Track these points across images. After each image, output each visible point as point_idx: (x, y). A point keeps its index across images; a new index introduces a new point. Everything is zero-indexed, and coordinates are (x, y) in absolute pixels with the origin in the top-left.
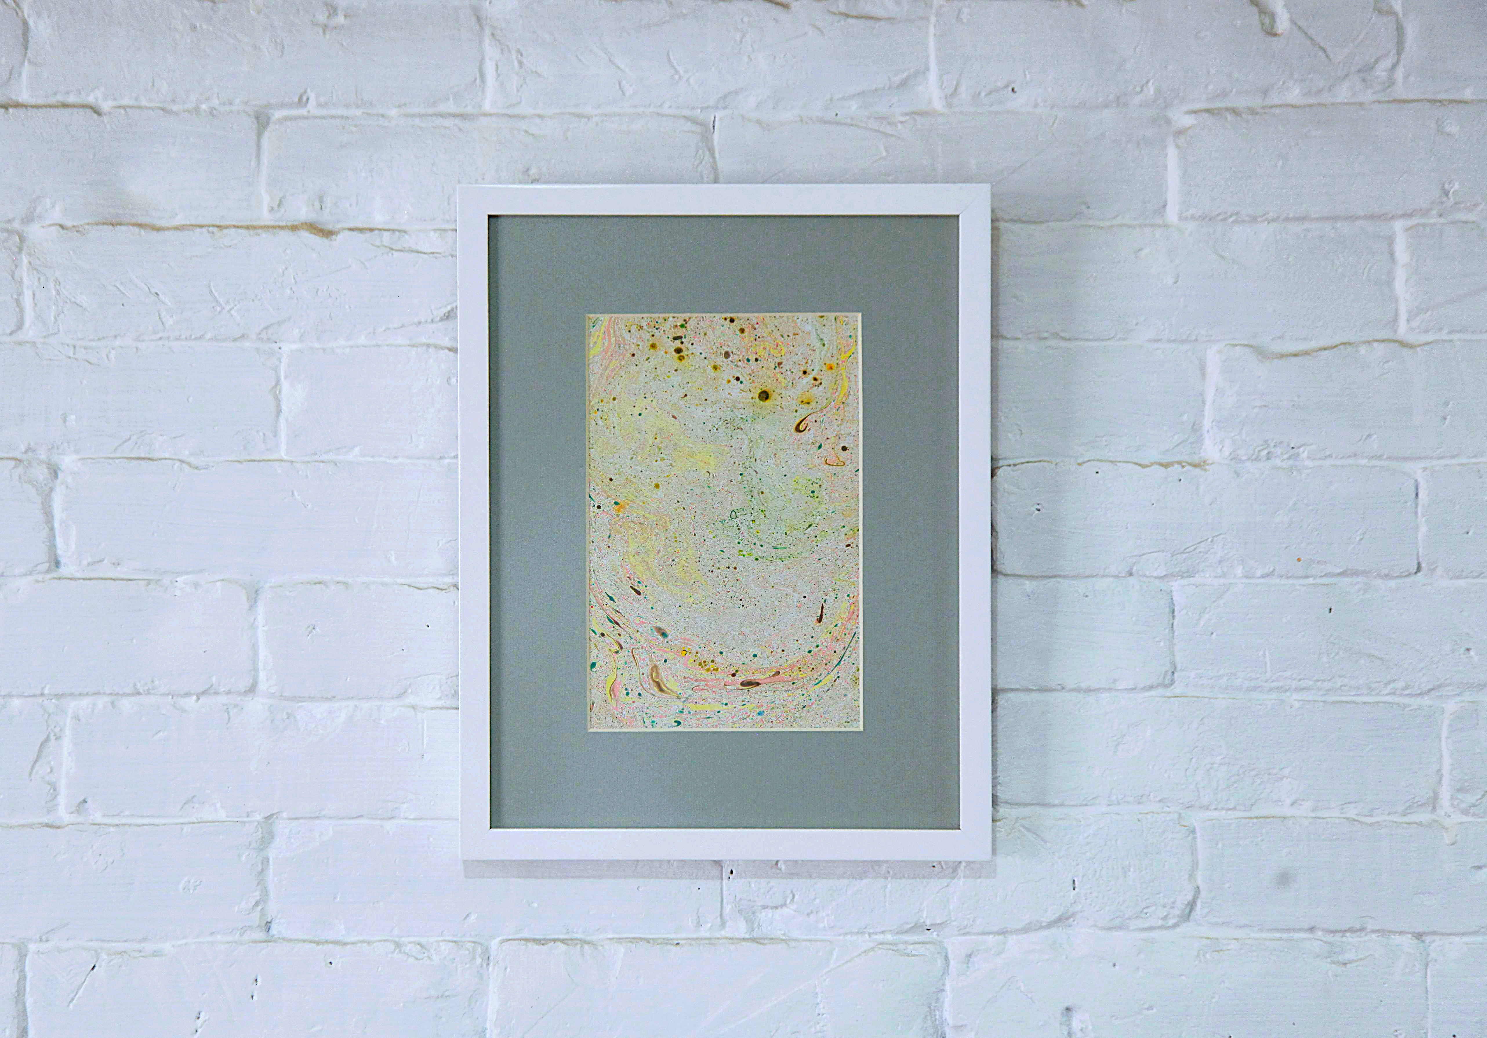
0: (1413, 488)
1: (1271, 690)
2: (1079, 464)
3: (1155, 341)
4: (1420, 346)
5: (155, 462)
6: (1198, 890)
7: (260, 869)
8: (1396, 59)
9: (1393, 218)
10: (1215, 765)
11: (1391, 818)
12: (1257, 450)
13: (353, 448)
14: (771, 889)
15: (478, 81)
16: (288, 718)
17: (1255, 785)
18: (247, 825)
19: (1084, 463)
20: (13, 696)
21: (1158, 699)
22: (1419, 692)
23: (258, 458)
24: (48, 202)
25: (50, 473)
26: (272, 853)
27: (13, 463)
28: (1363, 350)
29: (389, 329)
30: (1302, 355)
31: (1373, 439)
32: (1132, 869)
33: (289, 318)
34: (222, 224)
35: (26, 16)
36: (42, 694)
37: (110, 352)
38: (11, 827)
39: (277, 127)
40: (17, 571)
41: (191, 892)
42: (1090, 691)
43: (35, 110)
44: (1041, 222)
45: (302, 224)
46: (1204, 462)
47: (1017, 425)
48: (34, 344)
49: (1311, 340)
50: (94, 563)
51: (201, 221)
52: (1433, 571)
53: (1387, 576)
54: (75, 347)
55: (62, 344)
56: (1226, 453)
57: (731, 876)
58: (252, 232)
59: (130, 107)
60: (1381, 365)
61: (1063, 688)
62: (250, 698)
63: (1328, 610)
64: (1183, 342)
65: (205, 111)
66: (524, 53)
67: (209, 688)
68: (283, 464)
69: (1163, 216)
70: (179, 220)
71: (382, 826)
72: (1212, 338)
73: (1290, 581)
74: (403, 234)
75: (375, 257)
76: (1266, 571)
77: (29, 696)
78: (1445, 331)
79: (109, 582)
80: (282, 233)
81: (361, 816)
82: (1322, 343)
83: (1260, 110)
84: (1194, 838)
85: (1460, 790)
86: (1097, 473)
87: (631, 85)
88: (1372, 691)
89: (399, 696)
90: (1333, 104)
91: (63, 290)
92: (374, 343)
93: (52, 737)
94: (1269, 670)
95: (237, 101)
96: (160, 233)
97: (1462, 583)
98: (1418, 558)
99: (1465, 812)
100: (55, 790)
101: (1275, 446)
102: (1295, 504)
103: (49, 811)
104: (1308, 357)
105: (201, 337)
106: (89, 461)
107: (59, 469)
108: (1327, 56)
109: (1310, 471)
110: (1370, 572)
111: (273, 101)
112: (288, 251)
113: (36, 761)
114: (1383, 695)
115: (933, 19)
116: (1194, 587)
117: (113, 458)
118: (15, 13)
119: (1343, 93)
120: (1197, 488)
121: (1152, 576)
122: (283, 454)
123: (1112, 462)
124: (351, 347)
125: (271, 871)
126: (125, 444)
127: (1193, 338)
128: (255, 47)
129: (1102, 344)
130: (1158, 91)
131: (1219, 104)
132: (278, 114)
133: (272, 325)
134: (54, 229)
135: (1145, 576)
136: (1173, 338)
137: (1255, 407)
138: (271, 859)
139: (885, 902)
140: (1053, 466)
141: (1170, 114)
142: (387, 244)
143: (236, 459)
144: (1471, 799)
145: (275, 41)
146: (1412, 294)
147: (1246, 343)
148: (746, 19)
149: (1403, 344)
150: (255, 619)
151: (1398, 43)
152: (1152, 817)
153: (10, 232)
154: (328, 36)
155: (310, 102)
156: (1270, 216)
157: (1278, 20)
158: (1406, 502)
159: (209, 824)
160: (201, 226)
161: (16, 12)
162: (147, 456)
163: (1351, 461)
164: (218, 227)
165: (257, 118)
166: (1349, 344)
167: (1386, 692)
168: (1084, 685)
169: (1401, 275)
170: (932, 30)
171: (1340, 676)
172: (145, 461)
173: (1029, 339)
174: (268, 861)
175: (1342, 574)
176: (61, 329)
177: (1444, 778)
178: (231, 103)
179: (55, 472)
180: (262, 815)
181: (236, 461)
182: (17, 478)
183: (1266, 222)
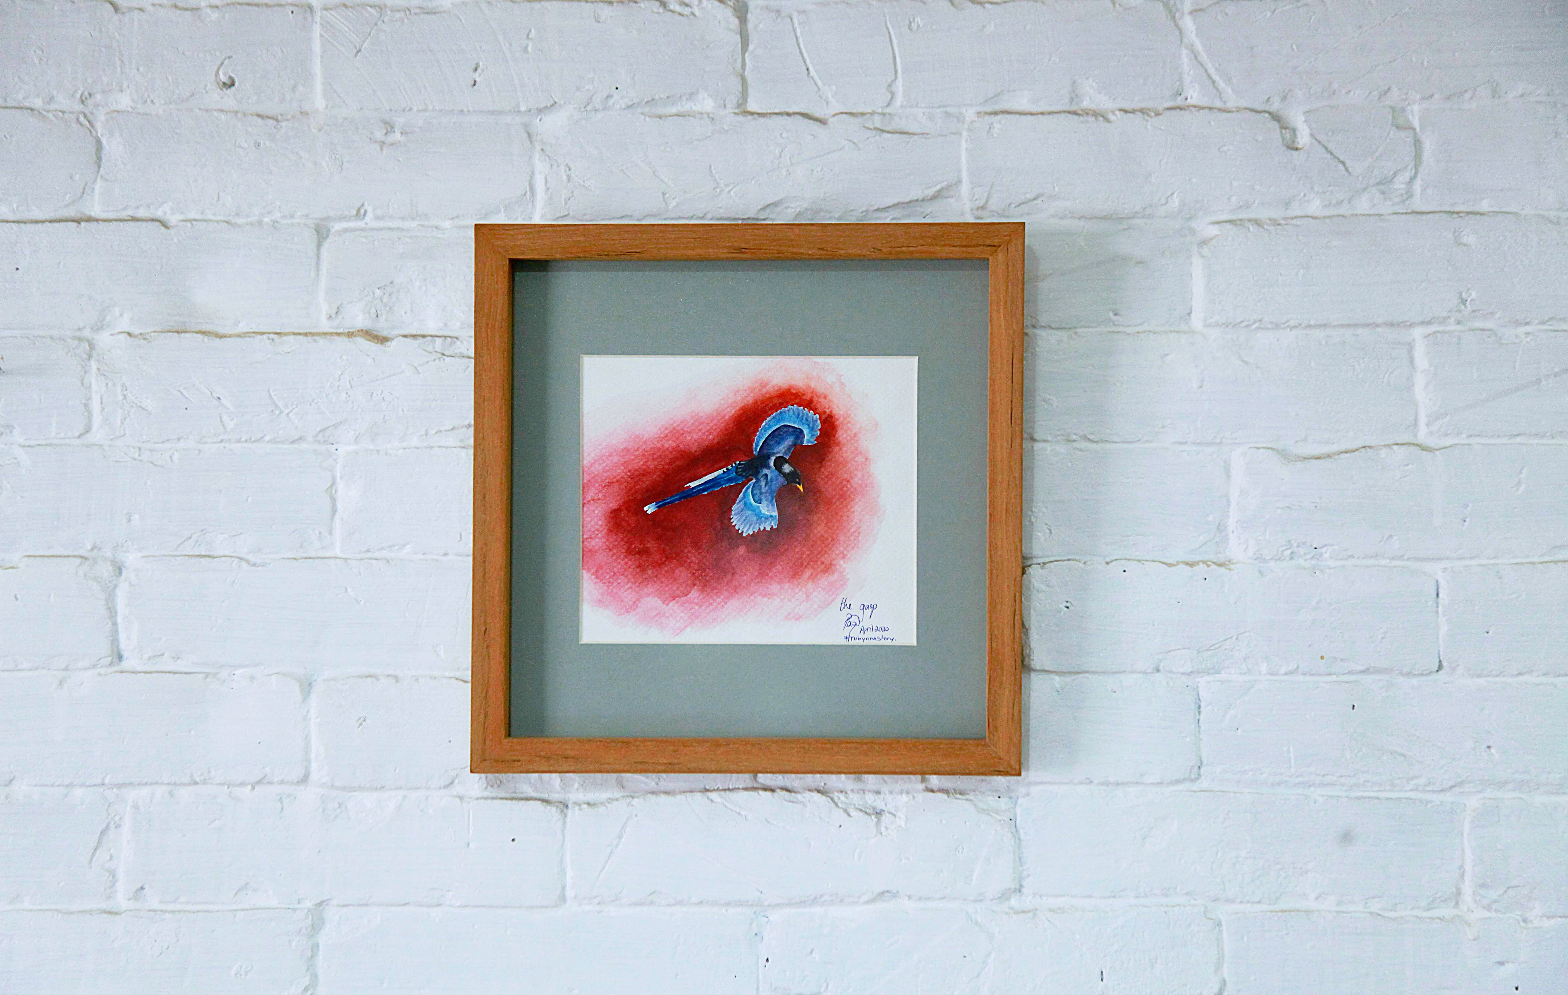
0: (1434, 588)
1: (1296, 785)
2: (1107, 563)
3: (1181, 443)
4: (1439, 449)
5: (215, 560)
6: (1224, 983)
7: (309, 954)
8: (1413, 172)
9: (1411, 325)
10: (1240, 859)
11: (1416, 912)
12: (1280, 550)
13: (404, 546)
14: (805, 978)
15: (528, 193)
16: (339, 807)
17: (1280, 878)
18: (298, 912)
19: (1111, 562)
20: (75, 785)
21: (1184, 792)
22: (1441, 788)
23: (313, 555)
24: (117, 311)
25: (114, 570)
26: (322, 939)
27: (79, 561)
28: (1383, 453)
29: (440, 432)
30: (1324, 458)
31: (1394, 539)
32: (1159, 962)
33: (345, 421)
34: (282, 331)
35: (99, 135)
36: (103, 784)
37: (173, 453)
38: (71, 913)
39: (336, 238)
40: (80, 665)
41: (243, 977)
42: (1118, 784)
43: (106, 223)
44: (1068, 329)
45: (358, 331)
46: (1229, 561)
48: (101, 446)
49: (1332, 445)
50: (154, 657)
51: (263, 329)
52: (1453, 669)
53: (1409, 674)
54: (140, 449)
55: (128, 446)
56: (1250, 552)
57: (768, 964)
58: (310, 338)
59: (195, 220)
60: (1402, 468)
61: (1091, 782)
62: (303, 788)
63: (1351, 707)
64: (1208, 444)
65: (267, 223)
66: (572, 168)
67: (263, 778)
68: (337, 560)
69: (1188, 323)
70: (242, 328)
71: (428, 913)
72: (1237, 441)
73: (1315, 678)
74: (454, 340)
75: (427, 362)
76: (1290, 668)
77: (90, 786)
78: (1464, 436)
79: (168, 675)
80: (338, 339)
81: (408, 903)
82: (1343, 447)
83: (1282, 221)
84: (1220, 931)
85: (1483, 886)
86: (1124, 571)
87: (674, 198)
88: (1395, 786)
89: (446, 787)
90: (1352, 216)
91: (129, 395)
92: (426, 444)
93: (112, 825)
94: (1293, 766)
95: (299, 214)
96: (223, 339)
97: (1482, 681)
98: (1439, 657)
99: (1488, 908)
100: (114, 877)
101: (1298, 546)
102: (1317, 603)
103: (109, 897)
104: (1329, 459)
105: (260, 440)
106: (151, 558)
107: (124, 567)
108: (1347, 170)
109: (1332, 570)
110: (1391, 670)
111: (332, 214)
112: (344, 357)
113: (96, 849)
114: (1406, 791)
115: (965, 134)
116: (1220, 683)
117: (175, 556)
118: (88, 131)
119: (1363, 205)
120: (1223, 587)
121: (1178, 673)
122: (338, 552)
123: (1139, 561)
124: (404, 448)
125: (321, 957)
126: (187, 542)
127: (1218, 441)
128: (315, 163)
129: (1131, 446)
130: (1183, 203)
131: (1241, 215)
132: (337, 226)
133: (328, 428)
134: (122, 336)
135: (1172, 672)
136: (1198, 441)
137: (1278, 508)
138: (321, 945)
140: (1081, 565)
141: (1194, 224)
142: (439, 350)
143: (293, 556)
144: (1493, 894)
145: (335, 157)
146: (1431, 399)
147: (1270, 445)
148: (784, 135)
149: (1423, 448)
150: (308, 712)
151: (1415, 156)
152: (1179, 909)
153: (80, 339)
154: (384, 152)
155: (367, 215)
156: (1292, 323)
157: (1298, 134)
158: (1427, 602)
159: (262, 911)
160: (262, 334)
161: (90, 131)
162: (208, 553)
163: (1371, 562)
164: (278, 334)
165: (317, 230)
166: (1370, 447)
167: (1407, 788)
168: (1112, 780)
169: (1420, 381)
170: (964, 144)
171: (1363, 772)
172: (206, 558)
173: (1058, 441)
174: (318, 946)
175: (1366, 671)
176: (127, 432)
177: (1466, 873)
178: (292, 217)
179: (119, 569)
180: (313, 903)
181: (292, 559)
182: (83, 575)
183: (1289, 330)
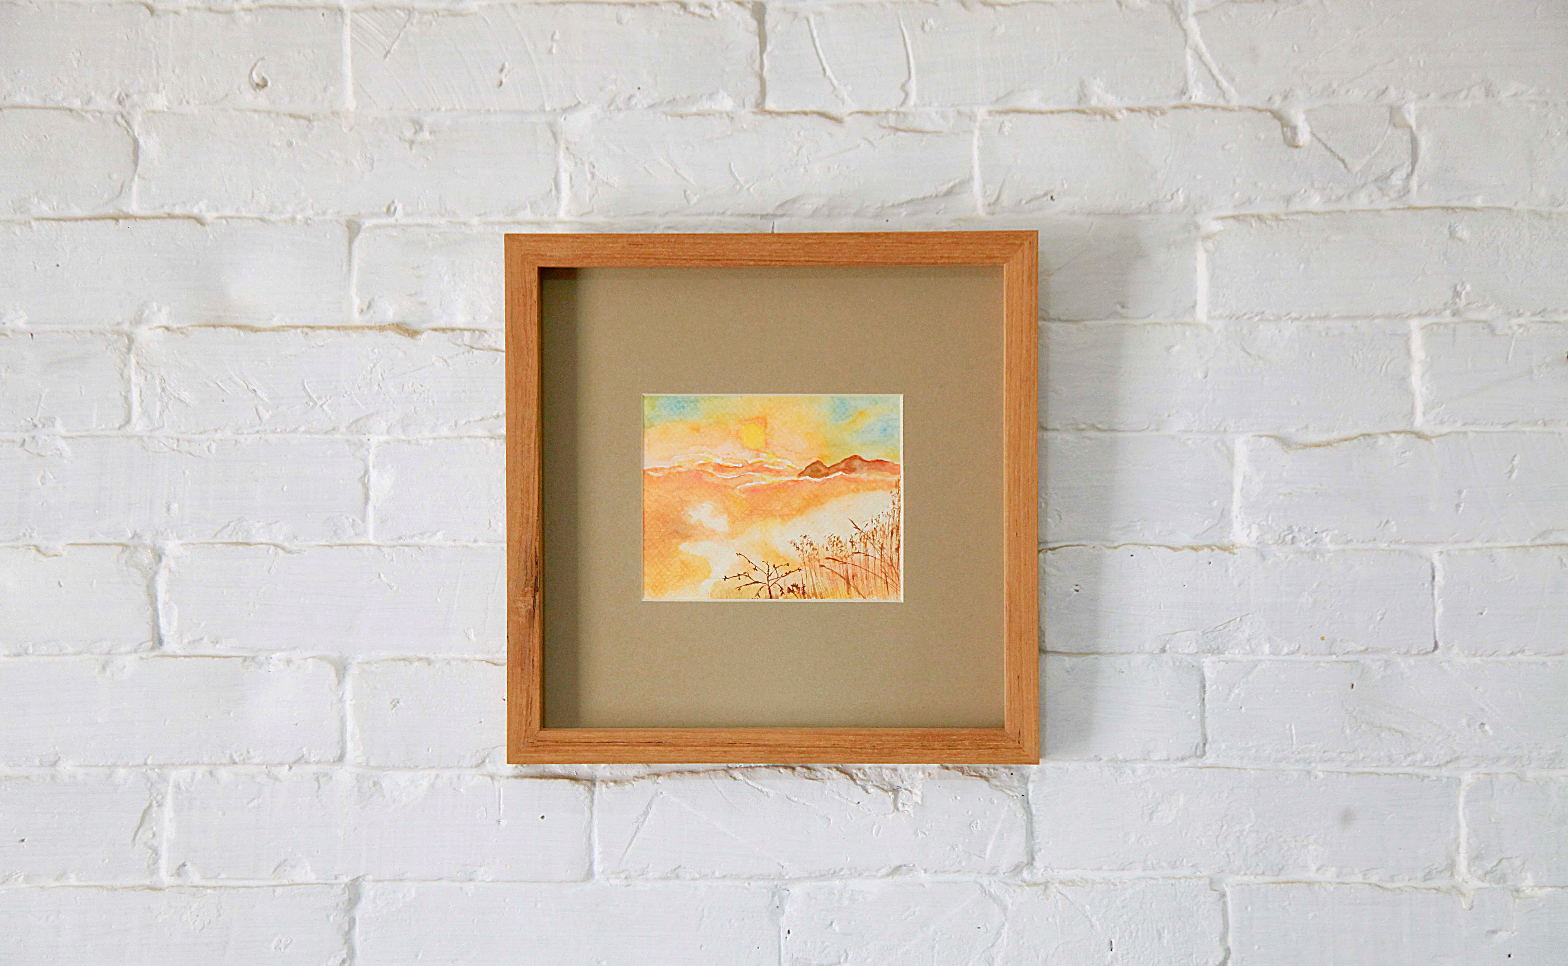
0: (1430, 572)
1: (1298, 761)
2: (1115, 547)
3: (1186, 431)
4: (1433, 437)
5: (252, 547)
6: (1228, 951)
7: (347, 928)
8: (1410, 169)
9: (1408, 317)
10: (1244, 833)
11: (1413, 883)
12: (1282, 535)
13: (435, 532)
14: (825, 948)
15: (553, 191)
16: (374, 785)
17: (1282, 851)
18: (335, 887)
19: (1120, 546)
20: (119, 766)
21: (1190, 769)
22: (1437, 763)
23: (347, 542)
24: (155, 305)
25: (155, 557)
26: (358, 913)
27: (120, 548)
28: (1382, 441)
29: (469, 422)
30: (1324, 446)
31: (1390, 525)
32: (1166, 931)
33: (377, 412)
34: (315, 325)
35: (136, 135)
36: (145, 764)
37: (211, 444)
38: (116, 889)
39: (367, 235)
40: (123, 649)
41: (283, 949)
42: (1127, 761)
43: (144, 221)
44: (1078, 321)
45: (389, 324)
46: (1233, 545)
47: (1057, 510)
48: (140, 438)
49: (1333, 432)
50: (194, 641)
51: (296, 322)
52: (1449, 649)
53: (1406, 654)
54: (178, 440)
55: (167, 437)
56: (1254, 538)
57: (789, 936)
58: (343, 332)
59: (232, 217)
60: (1399, 455)
61: (1100, 759)
62: (339, 767)
63: (1350, 686)
64: (1212, 432)
65: (300, 220)
66: (596, 165)
67: (301, 758)
68: (371, 548)
69: (1192, 315)
70: (277, 321)
71: (461, 888)
72: (1240, 429)
73: (1316, 658)
74: (483, 333)
75: (457, 355)
76: (1292, 648)
77: (133, 765)
78: (1460, 424)
79: (207, 659)
80: (370, 333)
81: (441, 878)
82: (1343, 435)
83: (1283, 217)
84: (1225, 902)
85: (1477, 857)
86: (1132, 555)
87: (695, 195)
88: (1392, 762)
89: (478, 766)
90: (1351, 211)
91: (168, 387)
92: (455, 434)
93: (154, 804)
94: (1295, 742)
95: (330, 211)
96: (257, 333)
97: (1477, 660)
98: (1435, 637)
99: (1482, 878)
100: (156, 854)
101: (1299, 531)
102: (1318, 586)
103: (151, 873)
104: (1329, 447)
105: (295, 430)
106: (190, 546)
107: (164, 554)
108: (1346, 167)
109: (1332, 554)
110: (1390, 649)
111: (364, 211)
112: (376, 350)
113: (139, 828)
114: (1404, 766)
115: (977, 132)
116: (1224, 663)
117: (214, 543)
118: (126, 132)
119: (1361, 201)
120: (1227, 571)
121: (1184, 653)
122: (371, 538)
123: (1146, 545)
124: (435, 439)
125: (358, 930)
126: (224, 530)
127: (1222, 429)
128: (347, 161)
129: (1138, 434)
130: (1188, 199)
131: (1244, 211)
132: (368, 223)
133: (361, 418)
134: (160, 331)
135: (1177, 652)
136: (1203, 429)
137: (1280, 494)
138: (357, 919)
139: (933, 961)
140: (1090, 550)
141: (1199, 219)
142: (468, 343)
143: (328, 543)
144: (1487, 865)
145: (366, 156)
146: (1427, 389)
147: (1272, 433)
148: (802, 133)
149: (1419, 435)
150: (343, 694)
151: (1412, 154)
152: (1185, 881)
153: (120, 334)
154: (414, 151)
155: (397, 211)
156: (1293, 315)
157: (1299, 133)
158: (1423, 585)
159: (300, 886)
160: (296, 327)
161: (128, 131)
162: (245, 541)
163: (1371, 545)
164: (312, 328)
165: (348, 227)
166: (1369, 435)
167: (1406, 764)
168: (1121, 757)
169: (1416, 371)
170: (975, 142)
171: (1362, 749)
172: (243, 546)
173: (1068, 430)
174: (355, 920)
175: (1365, 651)
176: (166, 423)
177: (1461, 846)
178: (324, 214)
179: (159, 556)
180: (349, 878)
181: (327, 546)
182: (124, 562)
183: (1290, 321)
